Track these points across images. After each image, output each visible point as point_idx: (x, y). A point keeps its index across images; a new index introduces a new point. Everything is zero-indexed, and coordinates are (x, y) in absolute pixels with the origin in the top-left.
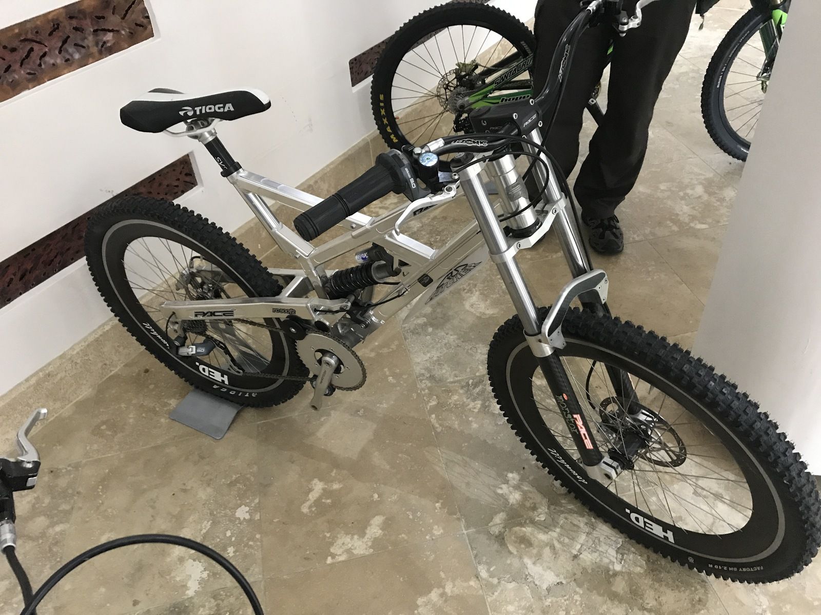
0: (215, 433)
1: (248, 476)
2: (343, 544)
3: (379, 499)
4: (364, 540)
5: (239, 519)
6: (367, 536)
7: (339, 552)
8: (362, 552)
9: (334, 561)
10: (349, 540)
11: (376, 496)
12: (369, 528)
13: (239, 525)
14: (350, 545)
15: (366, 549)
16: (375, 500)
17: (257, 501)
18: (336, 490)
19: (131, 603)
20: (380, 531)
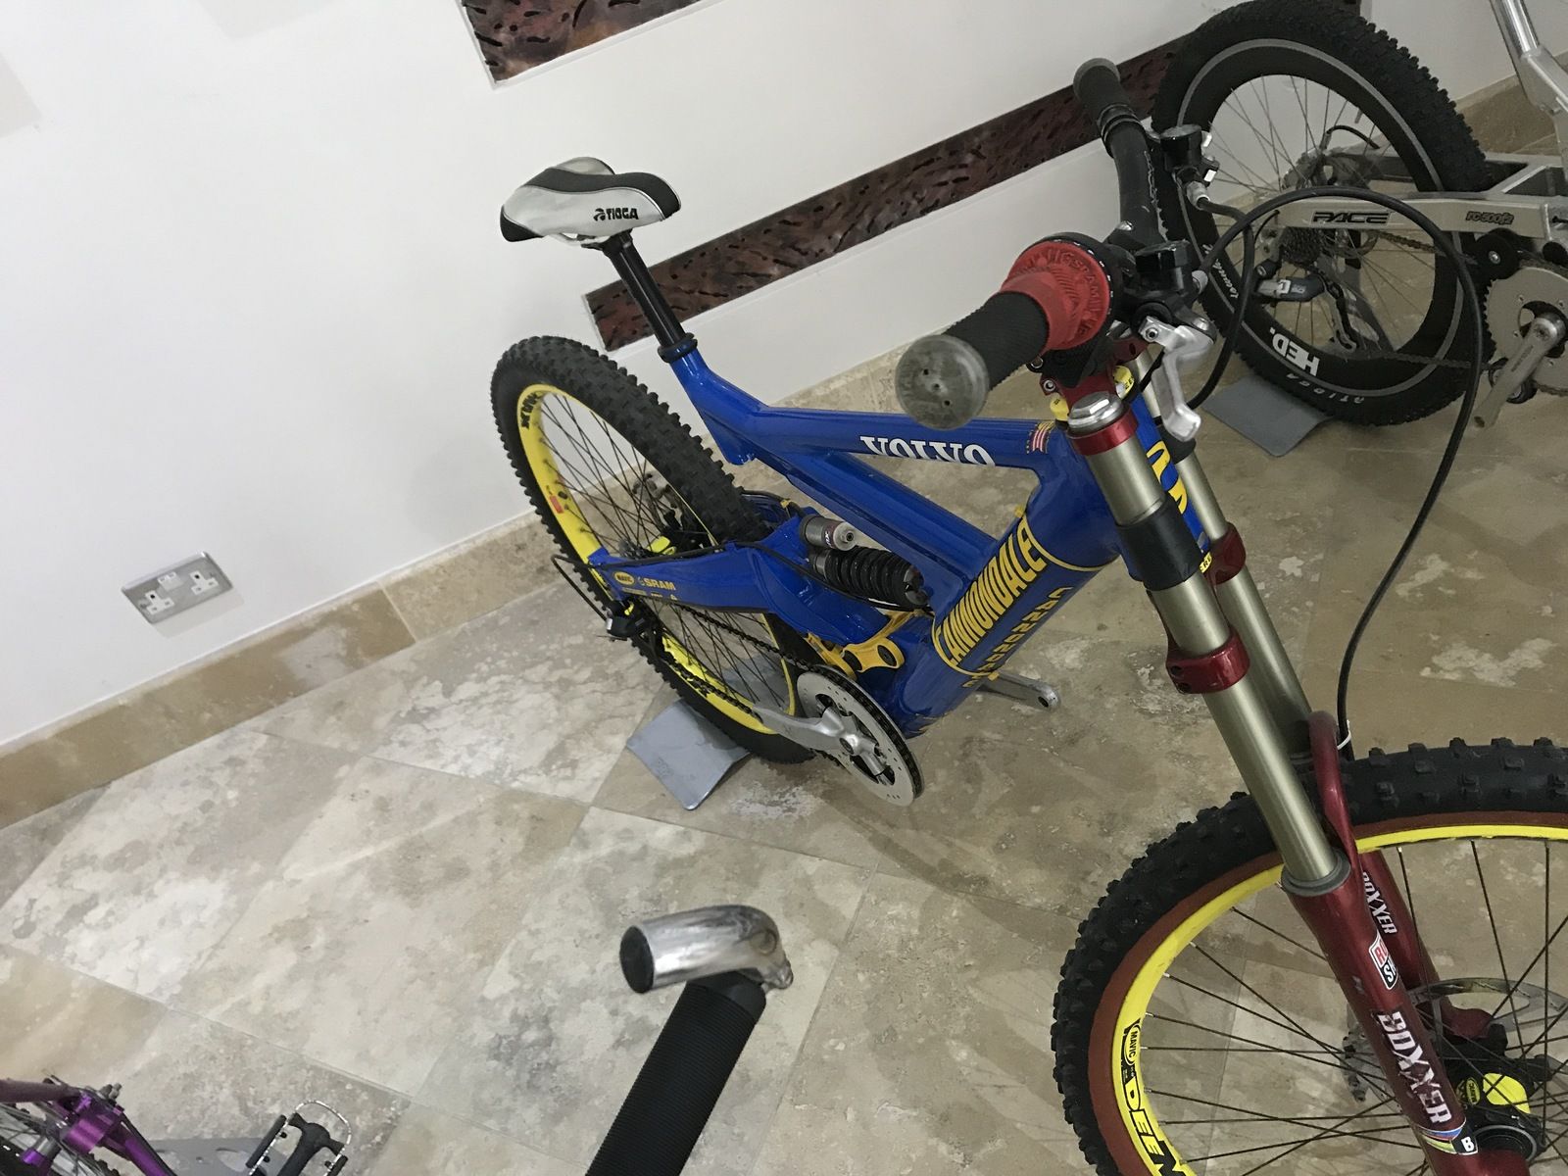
0: (1272, 447)
1: (1315, 519)
2: (1459, 658)
3: (1553, 616)
4: (1501, 664)
5: (1284, 572)
6: (1509, 661)
7: (1449, 666)
8: (1492, 680)
9: (1436, 676)
10: (1472, 656)
11: (1548, 610)
12: (1517, 651)
13: (1281, 580)
14: (1471, 664)
15: (1502, 678)
16: (1543, 615)
17: (1320, 556)
18: (1468, 580)
19: (1095, 627)
20: (1540, 662)
